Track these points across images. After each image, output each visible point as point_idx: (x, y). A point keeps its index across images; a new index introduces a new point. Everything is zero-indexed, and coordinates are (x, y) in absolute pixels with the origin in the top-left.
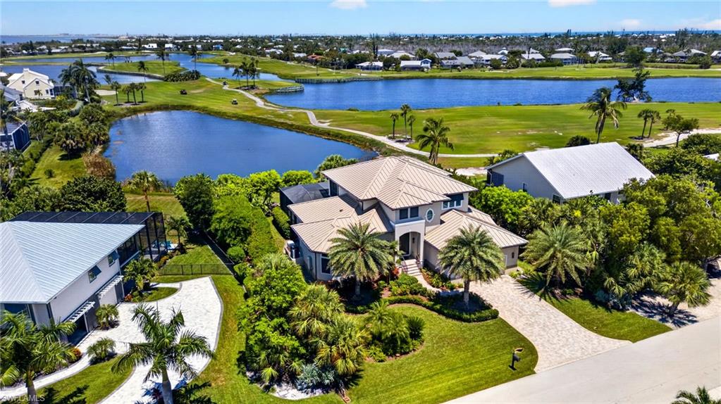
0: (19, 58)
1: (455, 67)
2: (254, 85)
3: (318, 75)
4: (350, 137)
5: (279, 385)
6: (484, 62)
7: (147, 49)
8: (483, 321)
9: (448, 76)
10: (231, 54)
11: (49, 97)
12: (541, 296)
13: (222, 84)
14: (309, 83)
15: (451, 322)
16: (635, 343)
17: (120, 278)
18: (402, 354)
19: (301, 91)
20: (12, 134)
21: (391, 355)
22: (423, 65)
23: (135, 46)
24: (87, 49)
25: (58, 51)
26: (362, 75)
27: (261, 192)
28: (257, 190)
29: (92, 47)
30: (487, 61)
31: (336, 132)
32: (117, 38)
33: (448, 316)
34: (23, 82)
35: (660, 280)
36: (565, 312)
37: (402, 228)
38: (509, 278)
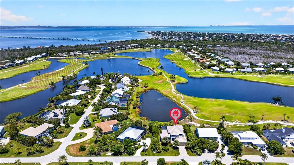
1: (244, 72)
2: (174, 80)
4: (186, 108)
5: (154, 151)
8: (176, 150)
12: (186, 149)
15: (173, 150)
17: (141, 137)
18: (166, 152)
22: (233, 71)
31: (184, 106)
34: (125, 80)
36: (187, 152)
37: (172, 137)
38: (184, 146)
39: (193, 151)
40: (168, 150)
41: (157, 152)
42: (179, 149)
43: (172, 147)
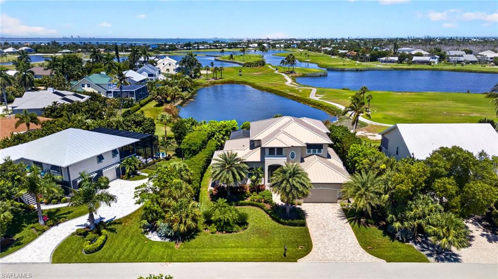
0: (182, 51)
1: (459, 62)
2: (293, 71)
3: (344, 65)
4: (326, 107)
5: (152, 232)
6: (489, 59)
7: (251, 47)
8: (293, 226)
9: (449, 69)
10: (300, 50)
11: (174, 73)
12: (349, 221)
13: (275, 69)
14: (335, 70)
15: (273, 222)
16: (389, 263)
17: (118, 165)
18: (227, 232)
19: (325, 76)
20: (134, 90)
21: (219, 231)
22: (431, 60)
23: (245, 45)
24: (218, 47)
25: (203, 47)
26: (378, 66)
27: (222, 132)
28: (220, 131)
29: (221, 45)
30: (491, 58)
31: (320, 103)
32: (242, 40)
33: (274, 219)
34: (164, 64)
35: (428, 223)
36: (356, 233)
37: (270, 161)
38: (338, 206)
39: (397, 225)
40: (242, 222)
41: (166, 236)
42: (308, 220)
43: (268, 207)
